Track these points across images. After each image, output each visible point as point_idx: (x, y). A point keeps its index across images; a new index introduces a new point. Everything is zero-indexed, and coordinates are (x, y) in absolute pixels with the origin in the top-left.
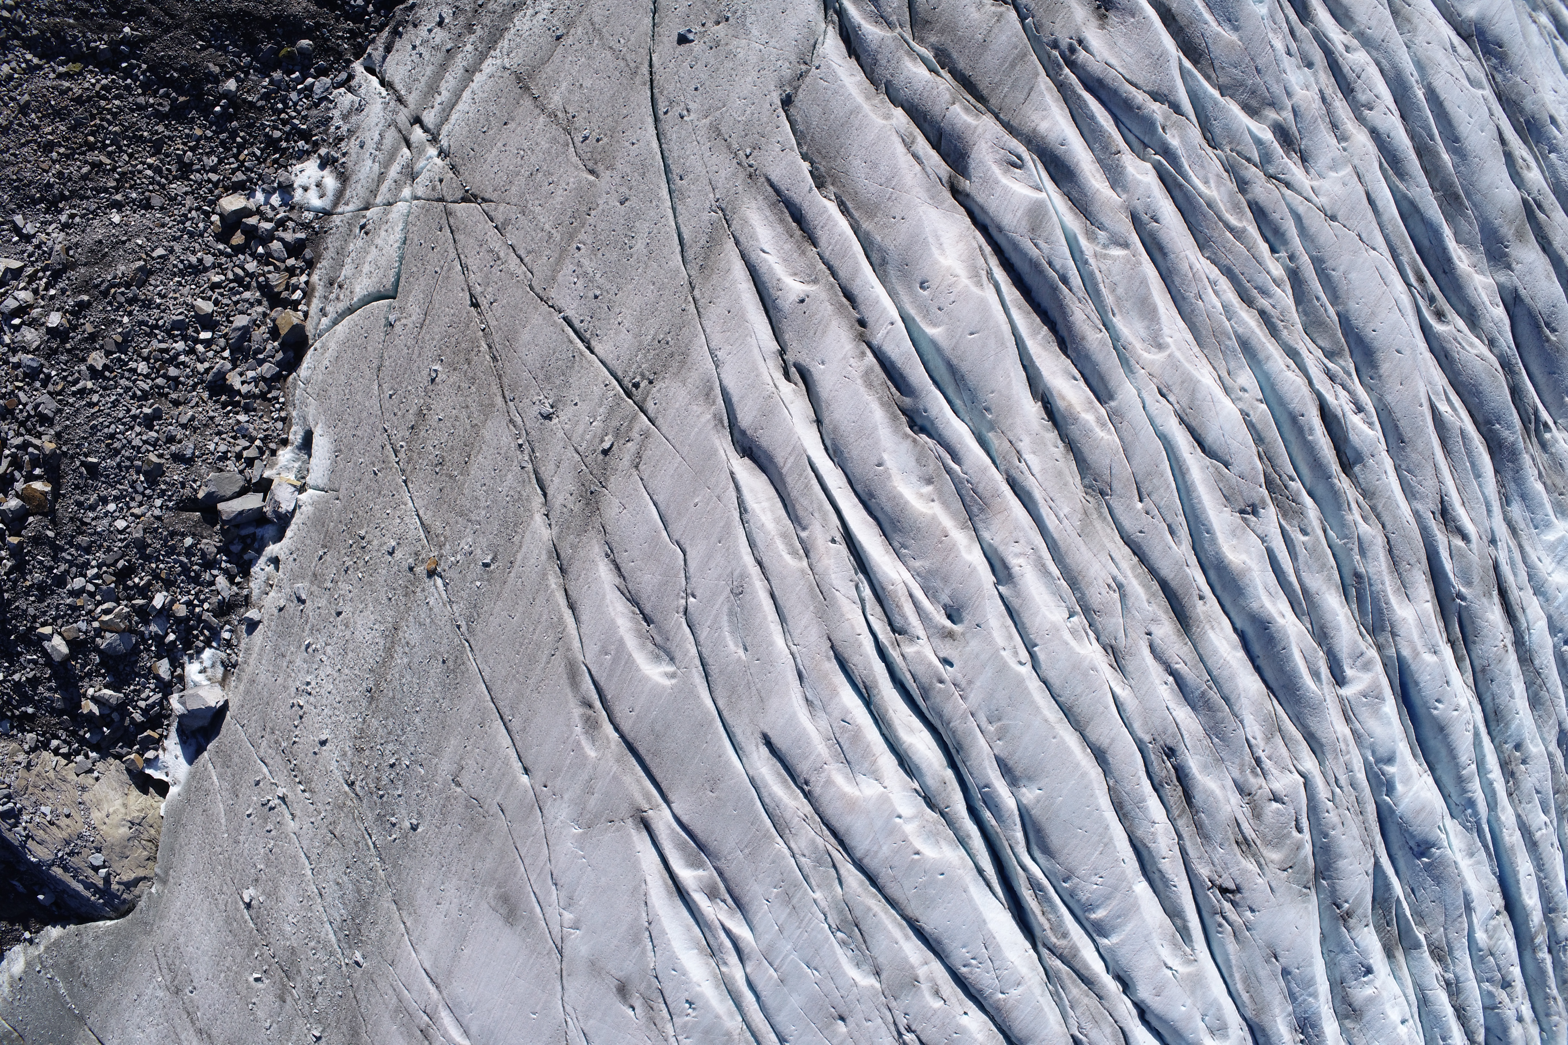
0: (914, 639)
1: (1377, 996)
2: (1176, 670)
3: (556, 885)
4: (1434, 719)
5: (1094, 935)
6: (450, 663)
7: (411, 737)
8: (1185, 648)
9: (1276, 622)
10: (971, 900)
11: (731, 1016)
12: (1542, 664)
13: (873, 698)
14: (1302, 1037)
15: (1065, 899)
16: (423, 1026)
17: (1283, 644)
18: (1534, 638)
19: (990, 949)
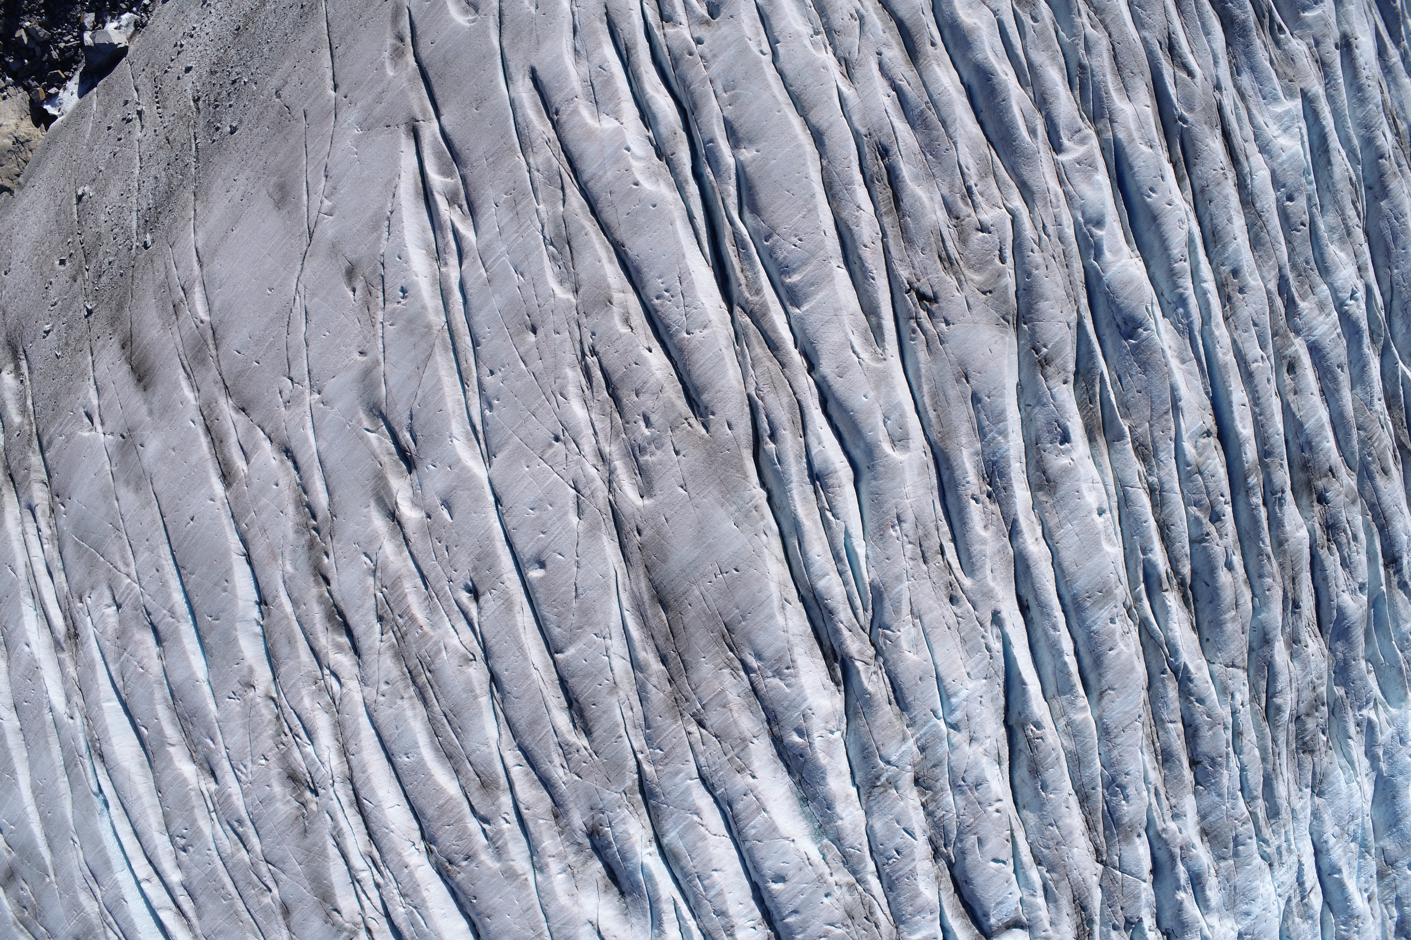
0: (677, 24)
1: (1072, 469)
2: (899, 85)
3: (326, 177)
4: (1148, 206)
5: (787, 304)
6: (306, 9)
7: (257, 61)
8: (911, 73)
9: (998, 74)
10: (675, 232)
11: (437, 312)
12: (1263, 207)
13: (631, 59)
14: (990, 489)
15: (765, 262)
16: (177, 301)
17: (1003, 96)
18: (1256, 182)
19: (684, 284)
